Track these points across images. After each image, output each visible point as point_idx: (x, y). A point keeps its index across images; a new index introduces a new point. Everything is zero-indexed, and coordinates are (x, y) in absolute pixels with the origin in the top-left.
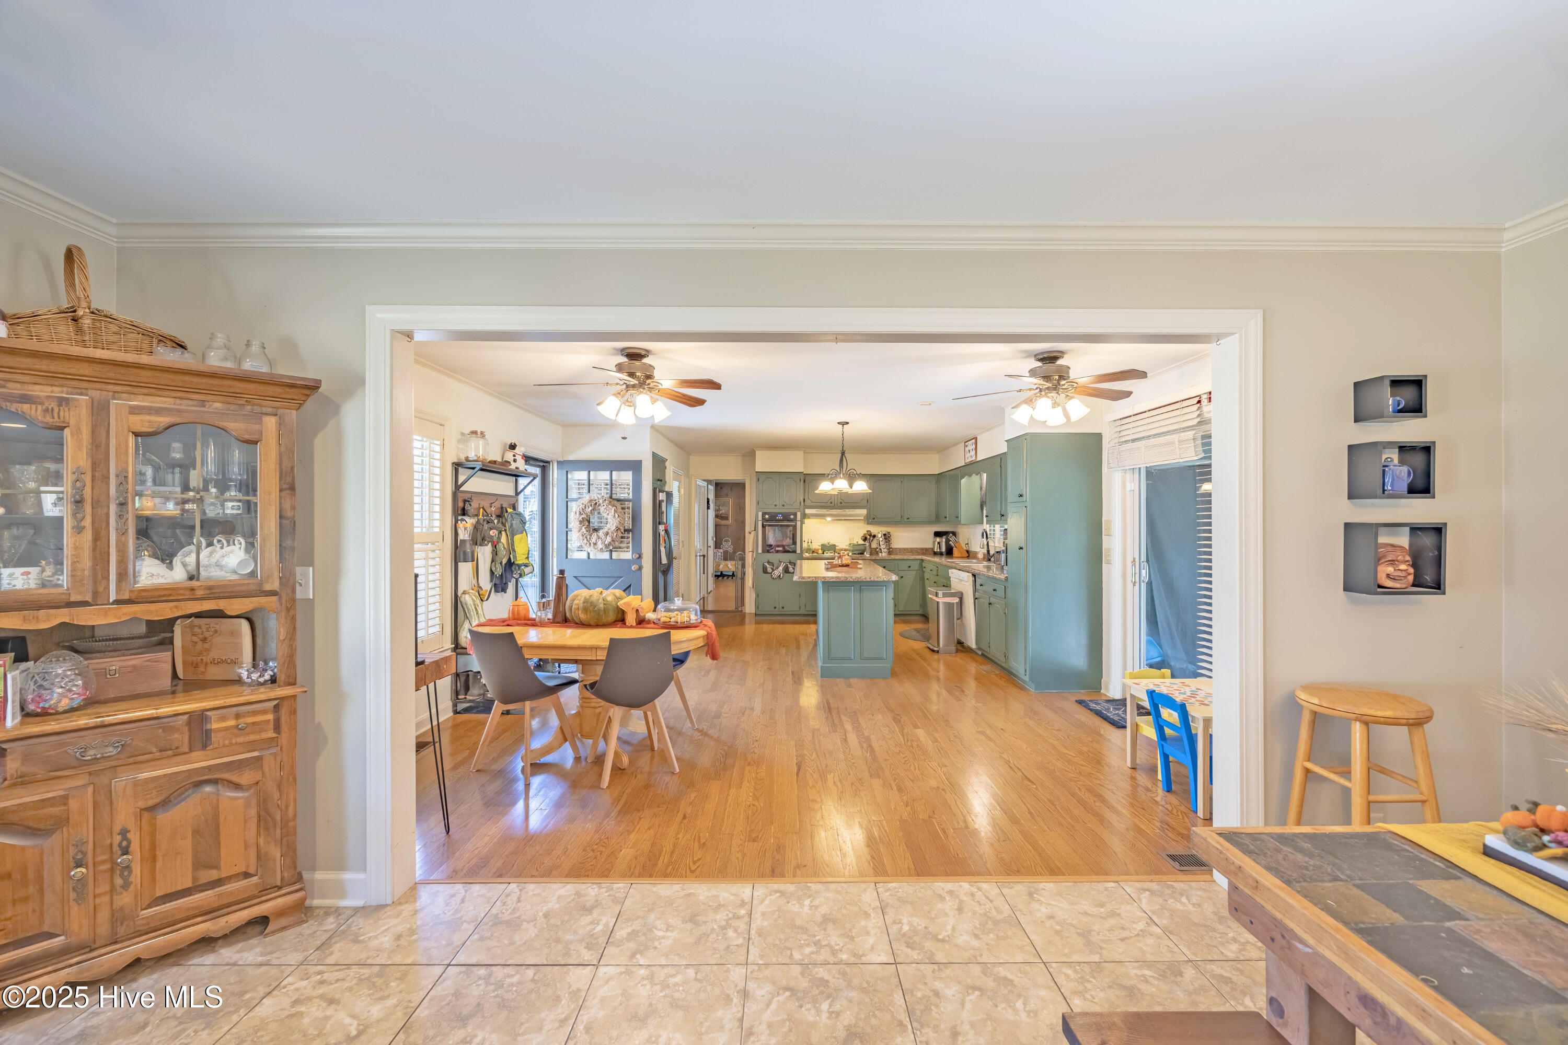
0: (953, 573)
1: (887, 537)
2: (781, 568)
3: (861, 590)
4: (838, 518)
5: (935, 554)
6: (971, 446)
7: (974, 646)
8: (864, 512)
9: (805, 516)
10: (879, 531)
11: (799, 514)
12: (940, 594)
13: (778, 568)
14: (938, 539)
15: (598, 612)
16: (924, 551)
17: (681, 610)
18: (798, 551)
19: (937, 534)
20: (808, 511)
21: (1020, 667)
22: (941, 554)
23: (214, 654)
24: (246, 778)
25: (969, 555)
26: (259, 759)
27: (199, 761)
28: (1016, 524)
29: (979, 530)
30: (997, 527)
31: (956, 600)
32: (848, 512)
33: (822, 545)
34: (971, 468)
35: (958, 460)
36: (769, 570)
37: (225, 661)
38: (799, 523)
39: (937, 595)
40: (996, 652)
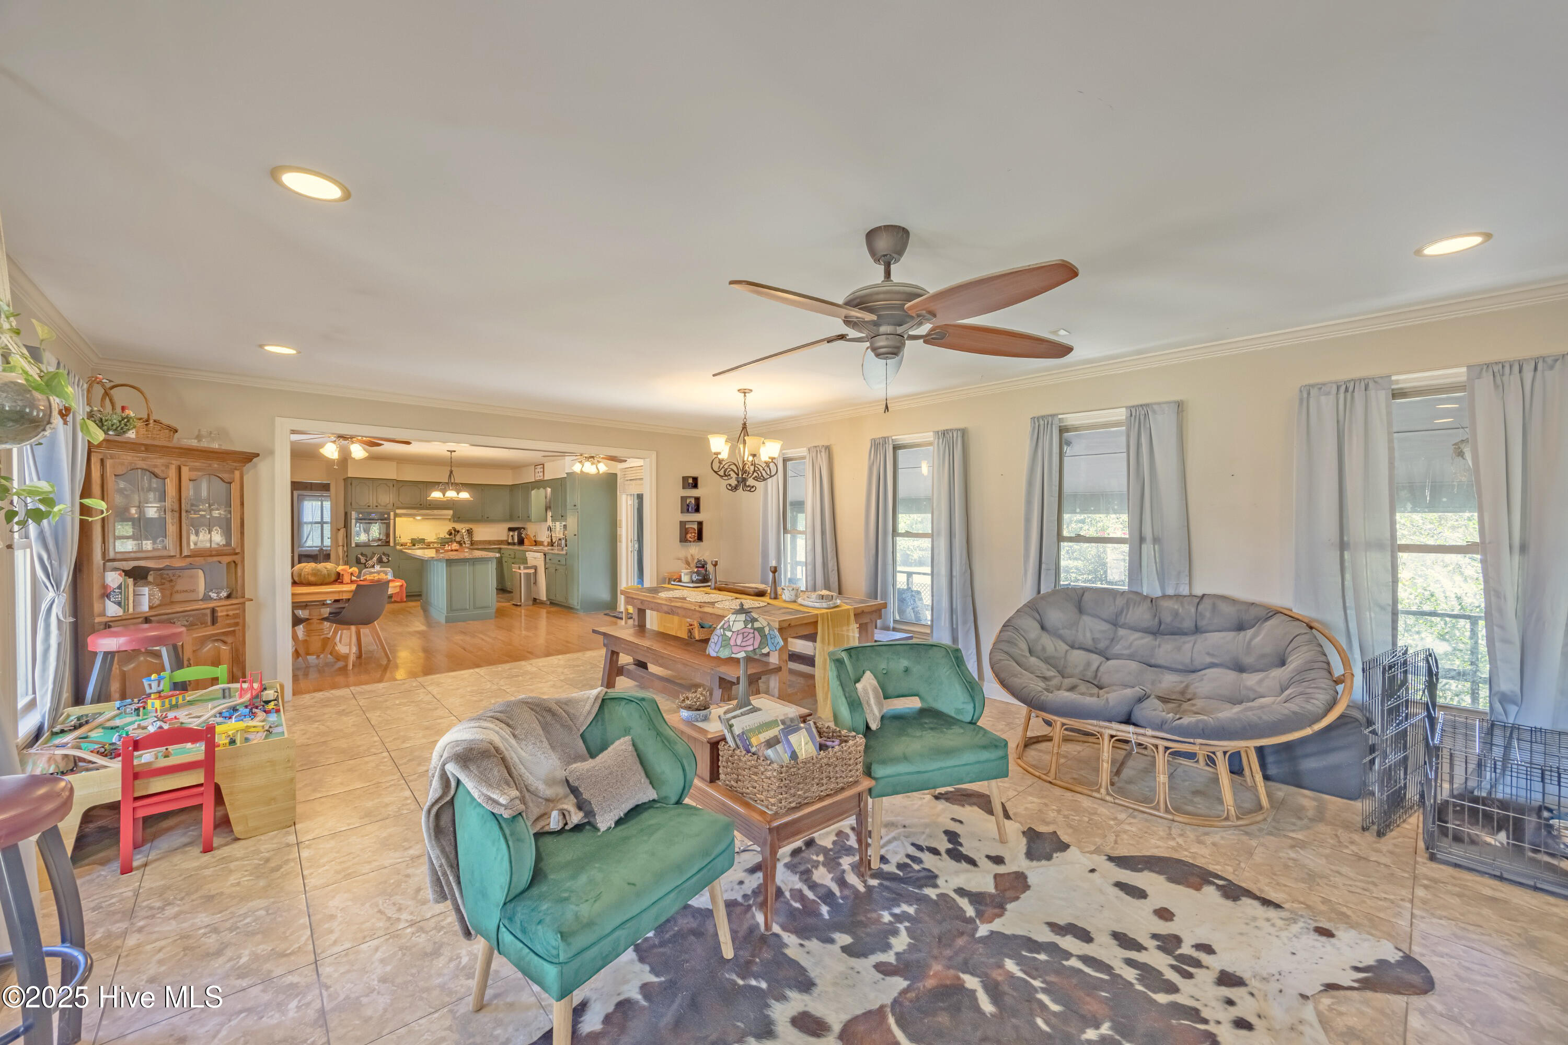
0: (530, 555)
1: (470, 532)
2: (375, 559)
3: (474, 564)
4: (426, 518)
5: (509, 544)
6: (539, 469)
7: (545, 599)
8: (451, 512)
9: (396, 515)
10: (462, 527)
11: (392, 514)
12: (522, 567)
13: (371, 558)
14: (511, 533)
15: (324, 576)
16: (501, 542)
17: (378, 573)
18: (392, 544)
19: (510, 529)
20: (398, 511)
21: (575, 602)
22: (514, 544)
23: (178, 588)
24: (229, 640)
25: (536, 543)
26: (234, 631)
27: (210, 631)
28: (572, 521)
29: (544, 526)
30: (558, 523)
31: (532, 571)
32: (436, 512)
33: (412, 539)
34: (539, 484)
35: (529, 477)
36: (363, 560)
37: (186, 591)
38: (392, 522)
39: (519, 568)
40: (559, 598)
